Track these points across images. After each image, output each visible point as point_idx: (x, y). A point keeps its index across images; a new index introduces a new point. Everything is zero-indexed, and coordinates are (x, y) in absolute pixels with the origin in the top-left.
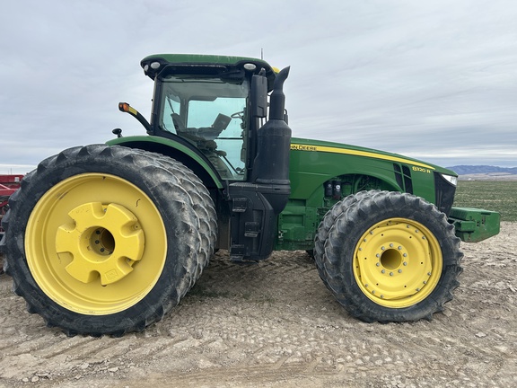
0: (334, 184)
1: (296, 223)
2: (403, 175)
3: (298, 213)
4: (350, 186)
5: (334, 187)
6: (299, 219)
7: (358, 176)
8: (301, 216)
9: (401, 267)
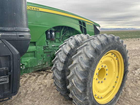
0: (51, 31)
1: (31, 56)
2: (83, 26)
3: (32, 51)
4: (59, 33)
5: (51, 34)
6: (33, 54)
7: (62, 27)
8: (34, 52)
9: (106, 77)
